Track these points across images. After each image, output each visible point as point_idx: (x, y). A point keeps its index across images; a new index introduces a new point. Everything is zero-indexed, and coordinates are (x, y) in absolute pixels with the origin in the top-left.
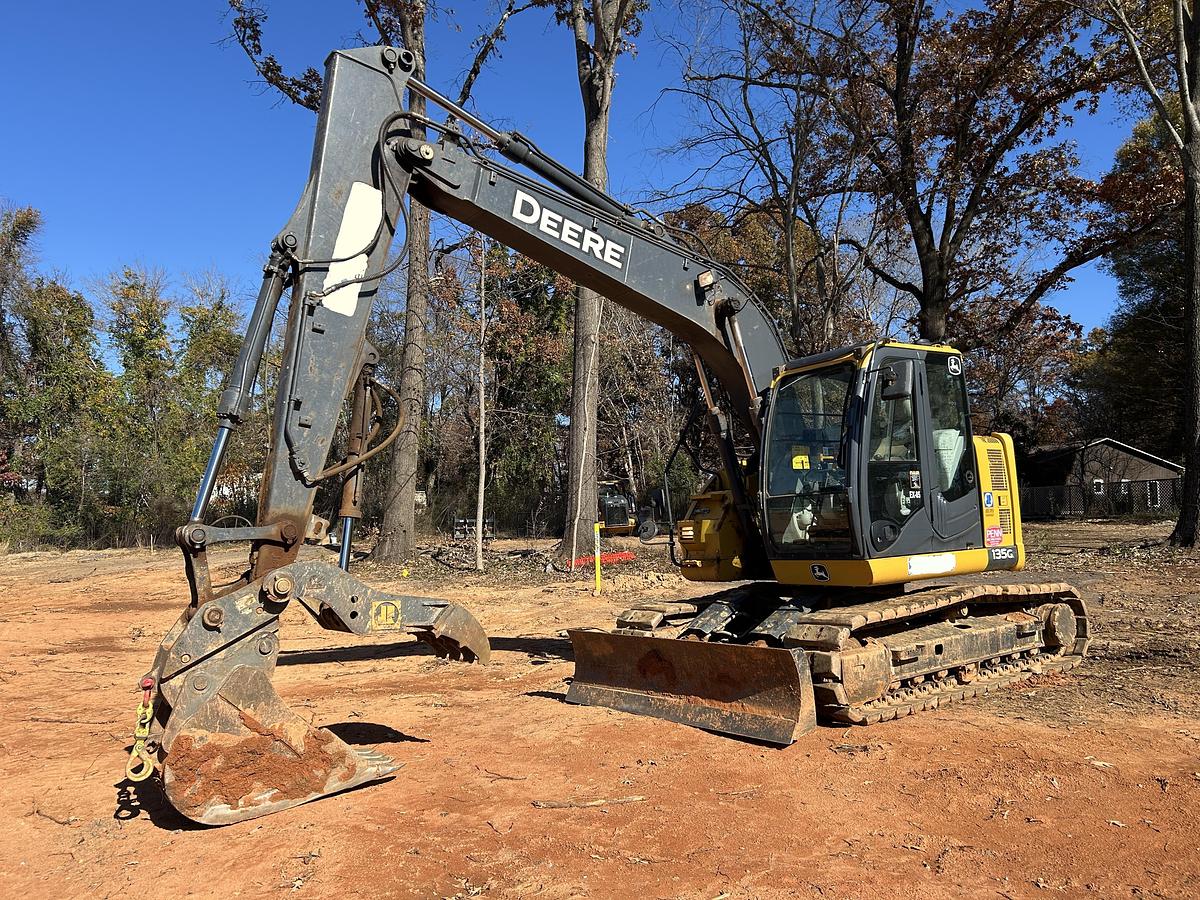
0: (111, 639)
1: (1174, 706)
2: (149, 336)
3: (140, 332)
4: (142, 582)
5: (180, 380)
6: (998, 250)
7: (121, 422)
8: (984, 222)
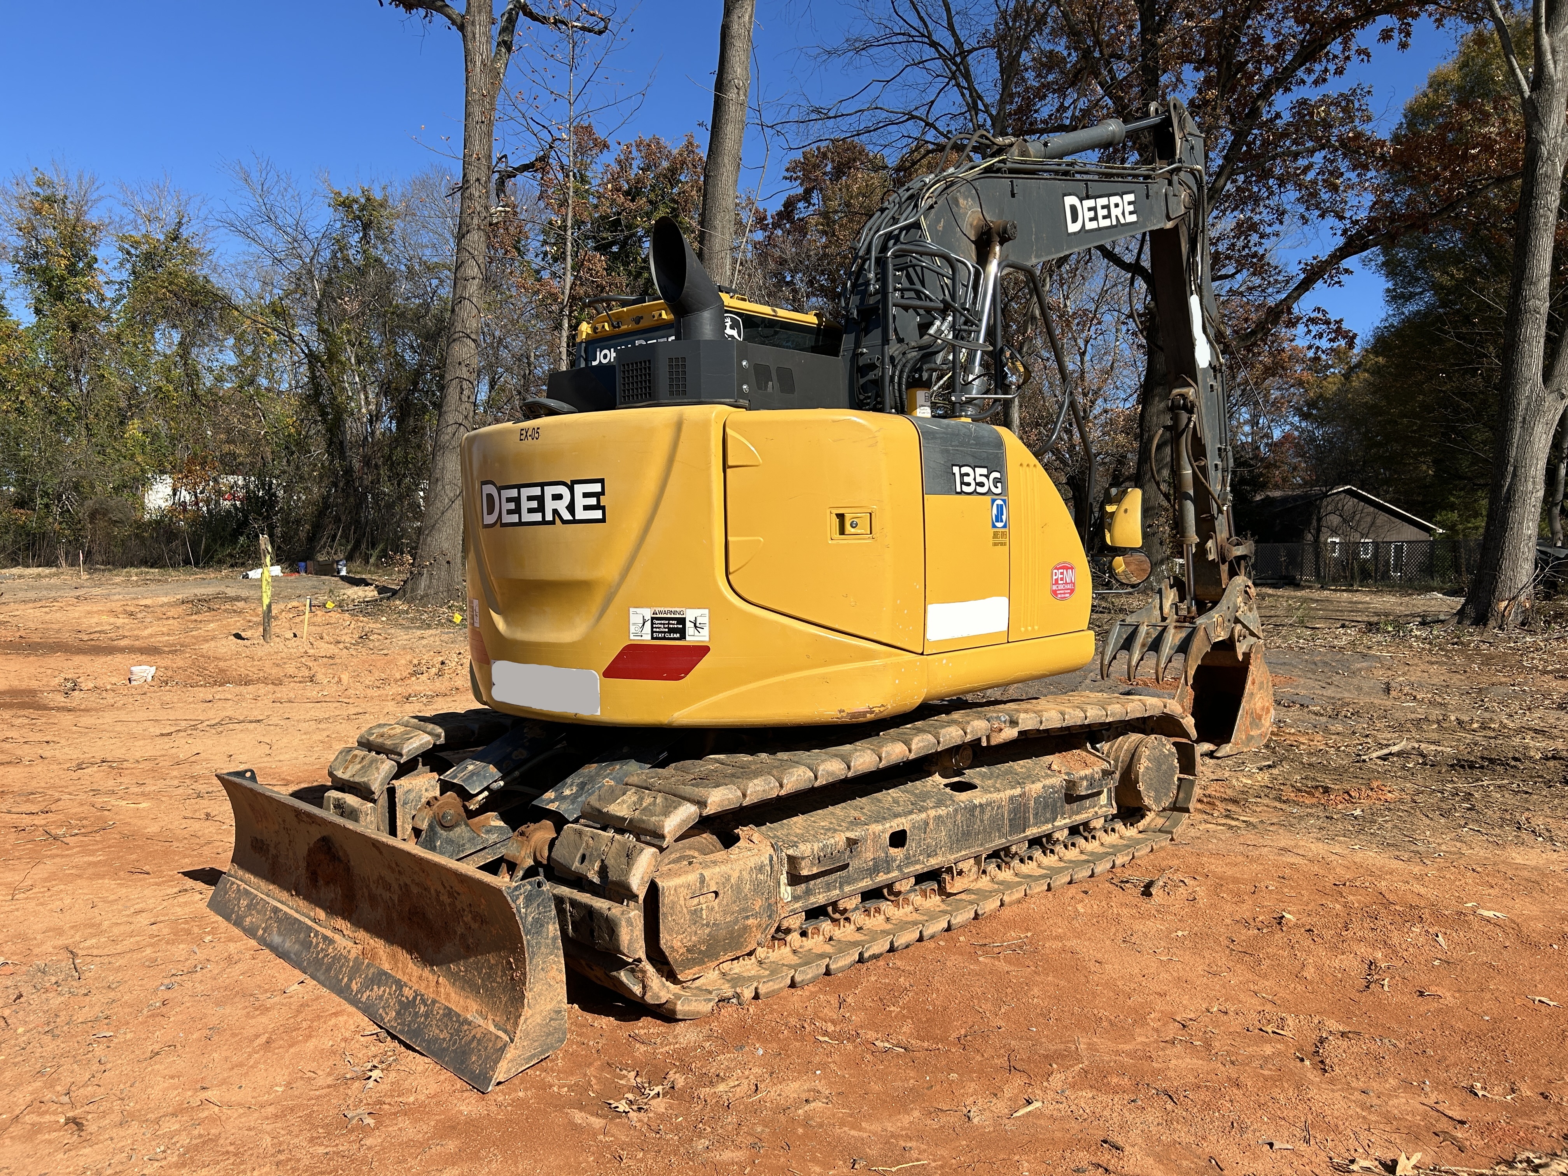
0: (32, 692)
1: (1547, 834)
2: (72, 270)
3: (60, 266)
4: (71, 615)
5: (118, 337)
6: (1254, 227)
7: (31, 392)
8: (1238, 189)
